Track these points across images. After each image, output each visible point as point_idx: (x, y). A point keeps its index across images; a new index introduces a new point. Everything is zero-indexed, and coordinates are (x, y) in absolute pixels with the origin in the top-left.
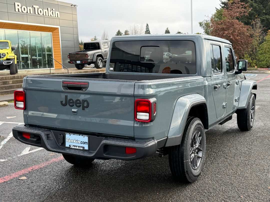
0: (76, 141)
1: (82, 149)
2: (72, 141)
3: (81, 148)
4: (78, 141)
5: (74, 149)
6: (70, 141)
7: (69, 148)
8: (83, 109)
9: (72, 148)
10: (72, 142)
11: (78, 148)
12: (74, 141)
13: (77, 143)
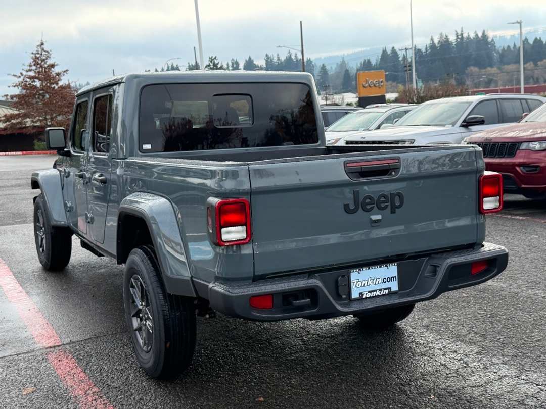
0: (374, 280)
1: (387, 293)
2: (364, 283)
3: (385, 291)
4: (376, 279)
5: (370, 297)
6: (360, 285)
7: (361, 299)
8: (393, 212)
9: (366, 298)
10: (366, 285)
11: (378, 293)
12: (370, 282)
13: (375, 284)
